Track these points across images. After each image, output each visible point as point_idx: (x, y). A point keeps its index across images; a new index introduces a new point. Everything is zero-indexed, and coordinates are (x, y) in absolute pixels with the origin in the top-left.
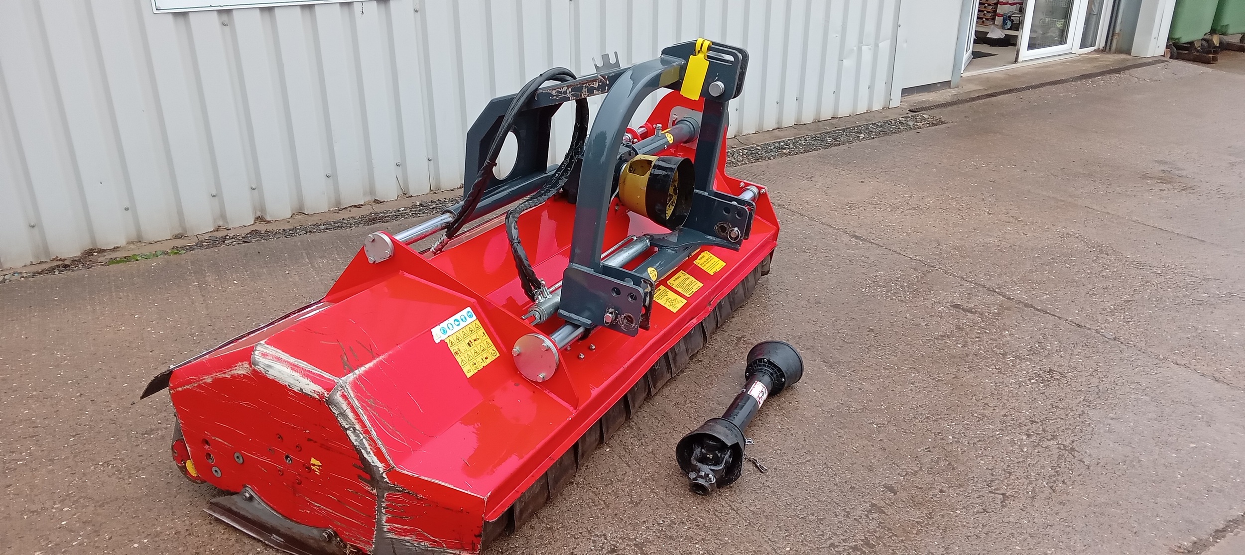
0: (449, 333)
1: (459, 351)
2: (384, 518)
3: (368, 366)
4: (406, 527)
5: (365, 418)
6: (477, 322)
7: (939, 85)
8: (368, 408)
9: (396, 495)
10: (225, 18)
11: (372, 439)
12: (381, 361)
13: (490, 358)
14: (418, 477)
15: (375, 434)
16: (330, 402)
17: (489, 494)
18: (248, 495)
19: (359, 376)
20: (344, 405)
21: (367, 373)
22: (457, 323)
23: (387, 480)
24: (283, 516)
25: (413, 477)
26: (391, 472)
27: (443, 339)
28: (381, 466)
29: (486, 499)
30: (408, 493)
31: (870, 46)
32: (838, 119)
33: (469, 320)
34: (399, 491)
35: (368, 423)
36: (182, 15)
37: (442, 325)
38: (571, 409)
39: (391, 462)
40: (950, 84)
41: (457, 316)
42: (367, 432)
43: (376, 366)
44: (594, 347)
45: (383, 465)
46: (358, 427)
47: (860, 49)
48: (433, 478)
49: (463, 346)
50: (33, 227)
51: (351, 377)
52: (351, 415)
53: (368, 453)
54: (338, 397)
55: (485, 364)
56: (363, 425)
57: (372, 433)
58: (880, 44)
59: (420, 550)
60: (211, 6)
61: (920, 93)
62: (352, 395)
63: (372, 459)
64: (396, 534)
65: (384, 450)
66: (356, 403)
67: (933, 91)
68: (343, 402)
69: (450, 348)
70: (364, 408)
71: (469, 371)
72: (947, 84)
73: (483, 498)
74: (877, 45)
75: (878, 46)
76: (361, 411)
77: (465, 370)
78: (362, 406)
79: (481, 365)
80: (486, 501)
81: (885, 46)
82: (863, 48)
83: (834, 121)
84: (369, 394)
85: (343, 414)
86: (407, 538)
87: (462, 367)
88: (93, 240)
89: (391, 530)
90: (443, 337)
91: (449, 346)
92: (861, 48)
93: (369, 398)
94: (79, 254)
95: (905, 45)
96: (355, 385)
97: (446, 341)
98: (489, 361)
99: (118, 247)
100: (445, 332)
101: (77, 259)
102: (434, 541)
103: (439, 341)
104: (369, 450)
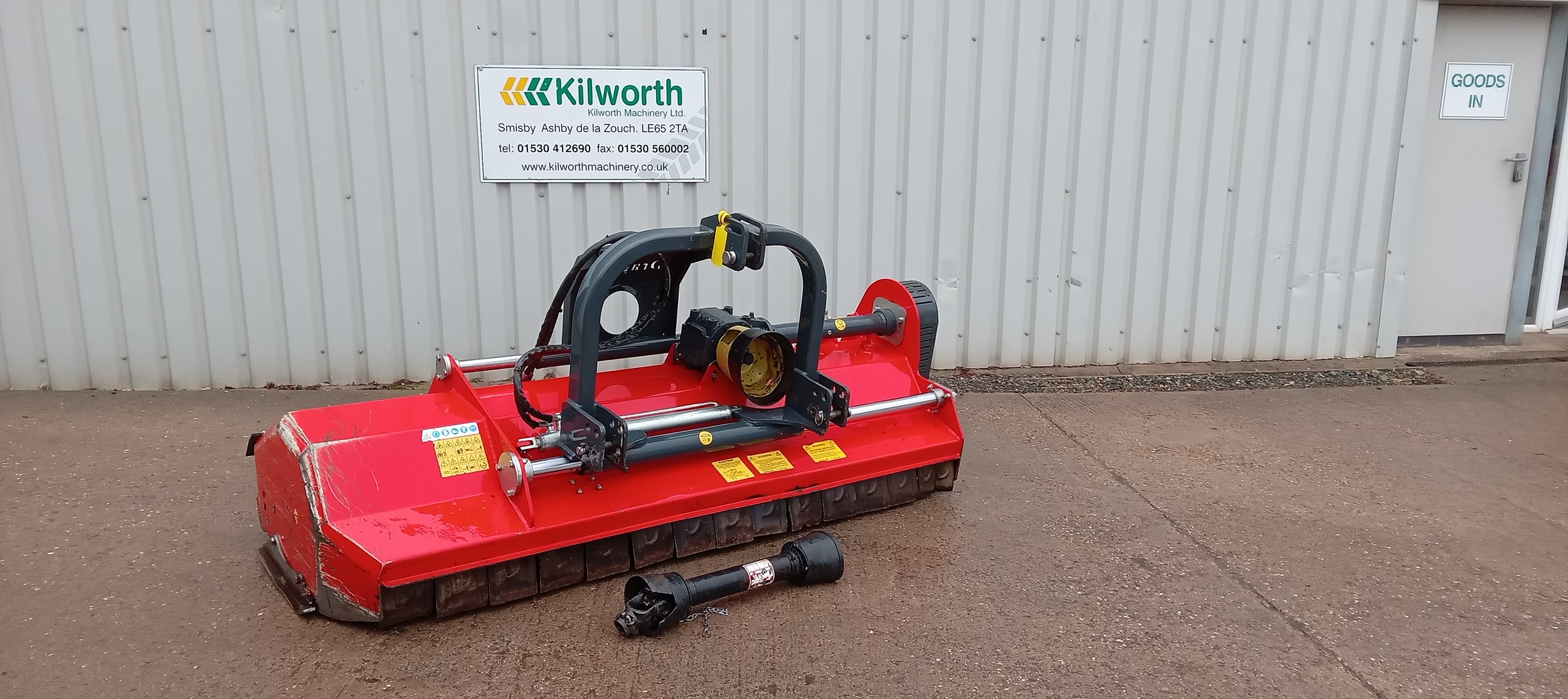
0: (441, 437)
1: (444, 454)
2: (321, 566)
3: (346, 441)
4: (333, 578)
5: (319, 479)
6: (479, 437)
7: (1483, 338)
8: (326, 472)
9: (326, 546)
10: (542, 190)
11: (318, 495)
12: (358, 441)
13: (477, 468)
14: (341, 534)
15: (322, 492)
16: (300, 460)
17: (388, 562)
18: (273, 540)
19: (330, 446)
20: (307, 465)
21: (338, 445)
22: (454, 431)
23: (320, 531)
24: (287, 560)
25: (338, 533)
26: (325, 524)
27: (431, 440)
28: (319, 518)
29: (383, 565)
30: (333, 545)
31: (1339, 275)
32: (1281, 362)
33: (469, 432)
34: (327, 543)
35: (319, 483)
36: (504, 185)
37: (436, 429)
38: (527, 526)
39: (327, 517)
40: (1504, 338)
41: (458, 427)
42: (317, 489)
43: (350, 442)
44: (601, 487)
45: (321, 518)
46: (312, 484)
47: (1321, 278)
48: (351, 538)
49: (451, 452)
50: (361, 353)
51: (322, 445)
52: (310, 473)
53: (313, 506)
54: (305, 458)
55: (467, 472)
56: (316, 484)
57: (320, 491)
58: (1356, 273)
59: (343, 603)
60: (529, 179)
61: (1448, 345)
62: (316, 458)
63: (315, 511)
64: (328, 583)
65: (324, 506)
66: (316, 465)
67: (1472, 345)
68: (307, 462)
69: (436, 449)
70: (322, 471)
71: (446, 472)
72: (1497, 338)
73: (381, 562)
74: (1352, 274)
75: (1354, 276)
76: (318, 472)
77: (442, 470)
78: (321, 468)
79: (463, 469)
80: (383, 566)
81: (1365, 277)
82: (1326, 275)
83: (1276, 362)
84: (332, 462)
85: (305, 472)
86: (335, 589)
87: (441, 467)
88: (406, 374)
89: (325, 578)
90: (433, 439)
91: (435, 447)
92: (1323, 275)
93: (330, 464)
94: (392, 383)
95: (1401, 278)
96: (322, 453)
97: (434, 443)
98: (473, 470)
99: (423, 382)
100: (437, 435)
101: (387, 386)
102: (352, 596)
103: (427, 440)
104: (314, 504)
